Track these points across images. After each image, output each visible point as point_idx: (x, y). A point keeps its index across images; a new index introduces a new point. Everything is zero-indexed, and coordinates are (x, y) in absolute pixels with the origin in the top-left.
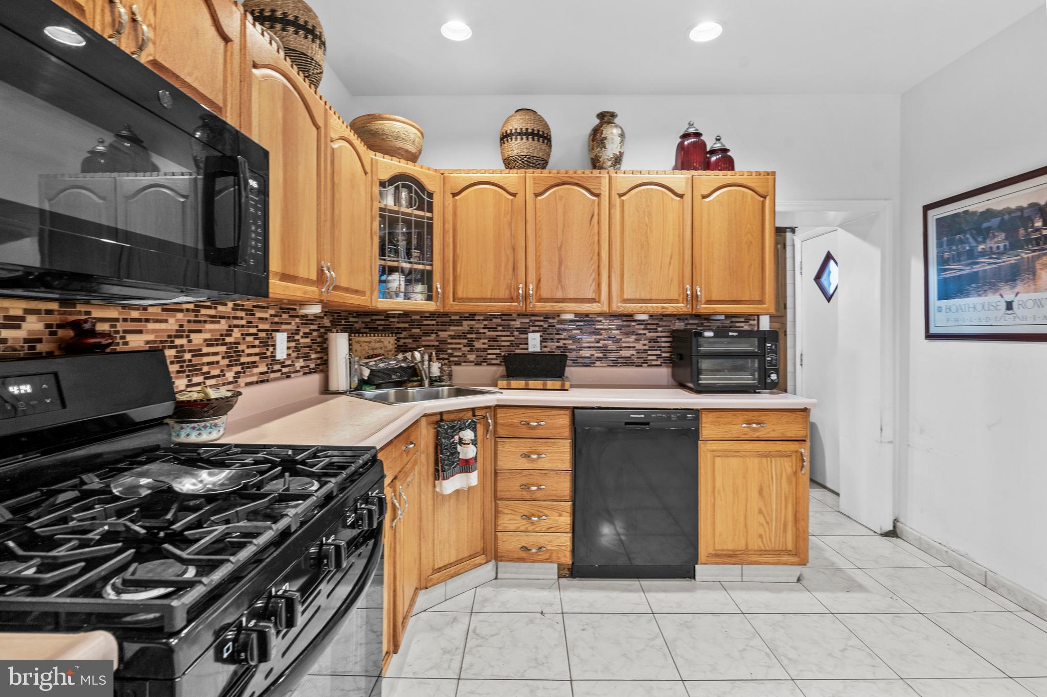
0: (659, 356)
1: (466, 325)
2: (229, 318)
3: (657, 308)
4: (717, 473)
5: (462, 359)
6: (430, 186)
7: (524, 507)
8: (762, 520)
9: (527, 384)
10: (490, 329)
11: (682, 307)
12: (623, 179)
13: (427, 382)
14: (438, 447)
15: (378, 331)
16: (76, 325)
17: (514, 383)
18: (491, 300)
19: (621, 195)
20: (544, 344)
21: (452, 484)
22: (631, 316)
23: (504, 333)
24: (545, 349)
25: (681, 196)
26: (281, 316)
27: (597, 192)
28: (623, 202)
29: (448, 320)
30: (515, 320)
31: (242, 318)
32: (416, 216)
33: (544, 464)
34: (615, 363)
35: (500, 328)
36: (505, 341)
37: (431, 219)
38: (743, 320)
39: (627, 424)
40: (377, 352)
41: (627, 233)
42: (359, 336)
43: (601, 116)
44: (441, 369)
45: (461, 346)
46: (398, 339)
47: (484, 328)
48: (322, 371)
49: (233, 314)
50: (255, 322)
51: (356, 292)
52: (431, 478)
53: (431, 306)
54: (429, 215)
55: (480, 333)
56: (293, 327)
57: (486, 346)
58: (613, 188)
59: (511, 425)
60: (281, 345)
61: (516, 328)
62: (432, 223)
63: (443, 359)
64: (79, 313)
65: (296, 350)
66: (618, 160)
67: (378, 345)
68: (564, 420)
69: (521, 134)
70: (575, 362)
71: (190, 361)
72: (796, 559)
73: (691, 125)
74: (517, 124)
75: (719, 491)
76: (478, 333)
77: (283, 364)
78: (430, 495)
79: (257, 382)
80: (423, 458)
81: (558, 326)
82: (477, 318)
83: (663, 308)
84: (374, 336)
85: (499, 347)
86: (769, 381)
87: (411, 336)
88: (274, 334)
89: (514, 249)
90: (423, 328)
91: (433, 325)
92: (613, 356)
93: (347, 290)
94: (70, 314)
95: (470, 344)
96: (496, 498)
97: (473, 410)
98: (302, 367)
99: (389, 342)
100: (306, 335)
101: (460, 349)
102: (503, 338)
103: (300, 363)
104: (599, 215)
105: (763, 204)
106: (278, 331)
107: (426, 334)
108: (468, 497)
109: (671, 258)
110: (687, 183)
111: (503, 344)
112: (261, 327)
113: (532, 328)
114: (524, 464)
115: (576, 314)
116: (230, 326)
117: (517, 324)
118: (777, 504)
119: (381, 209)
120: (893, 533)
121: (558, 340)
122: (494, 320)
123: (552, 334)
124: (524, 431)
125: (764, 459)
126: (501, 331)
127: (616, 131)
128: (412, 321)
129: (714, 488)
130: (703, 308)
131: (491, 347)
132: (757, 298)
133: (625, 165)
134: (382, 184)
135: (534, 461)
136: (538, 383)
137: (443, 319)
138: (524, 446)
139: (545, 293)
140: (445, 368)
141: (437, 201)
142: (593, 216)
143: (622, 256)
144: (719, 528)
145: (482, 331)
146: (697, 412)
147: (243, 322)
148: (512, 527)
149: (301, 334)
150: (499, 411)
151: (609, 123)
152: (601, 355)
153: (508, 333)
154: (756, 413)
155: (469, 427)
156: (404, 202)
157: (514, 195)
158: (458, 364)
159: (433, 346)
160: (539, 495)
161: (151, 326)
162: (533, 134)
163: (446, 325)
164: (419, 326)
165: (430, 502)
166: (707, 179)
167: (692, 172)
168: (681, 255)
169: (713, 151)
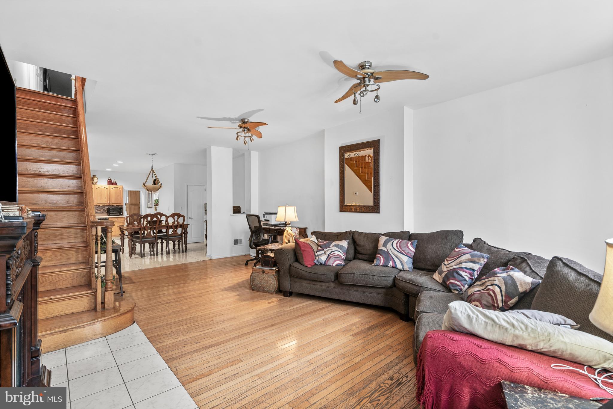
0: (105, 212)
3: (103, 204)
11: (108, 204)
12: (97, 186)
19: (96, 188)
22: (100, 206)
25: (107, 189)
27: (93, 188)
41: (98, 194)
43: (94, 176)
66: (96, 183)
83: (105, 204)
86: (121, 214)
105: (121, 190)
110: (108, 187)
127: (96, 178)
130: (111, 204)
132: (120, 203)
133: (98, 184)
146: (108, 218)
151: (95, 177)
154: (117, 218)
166: (112, 186)
167: (109, 185)
168: (107, 198)
169: (114, 182)
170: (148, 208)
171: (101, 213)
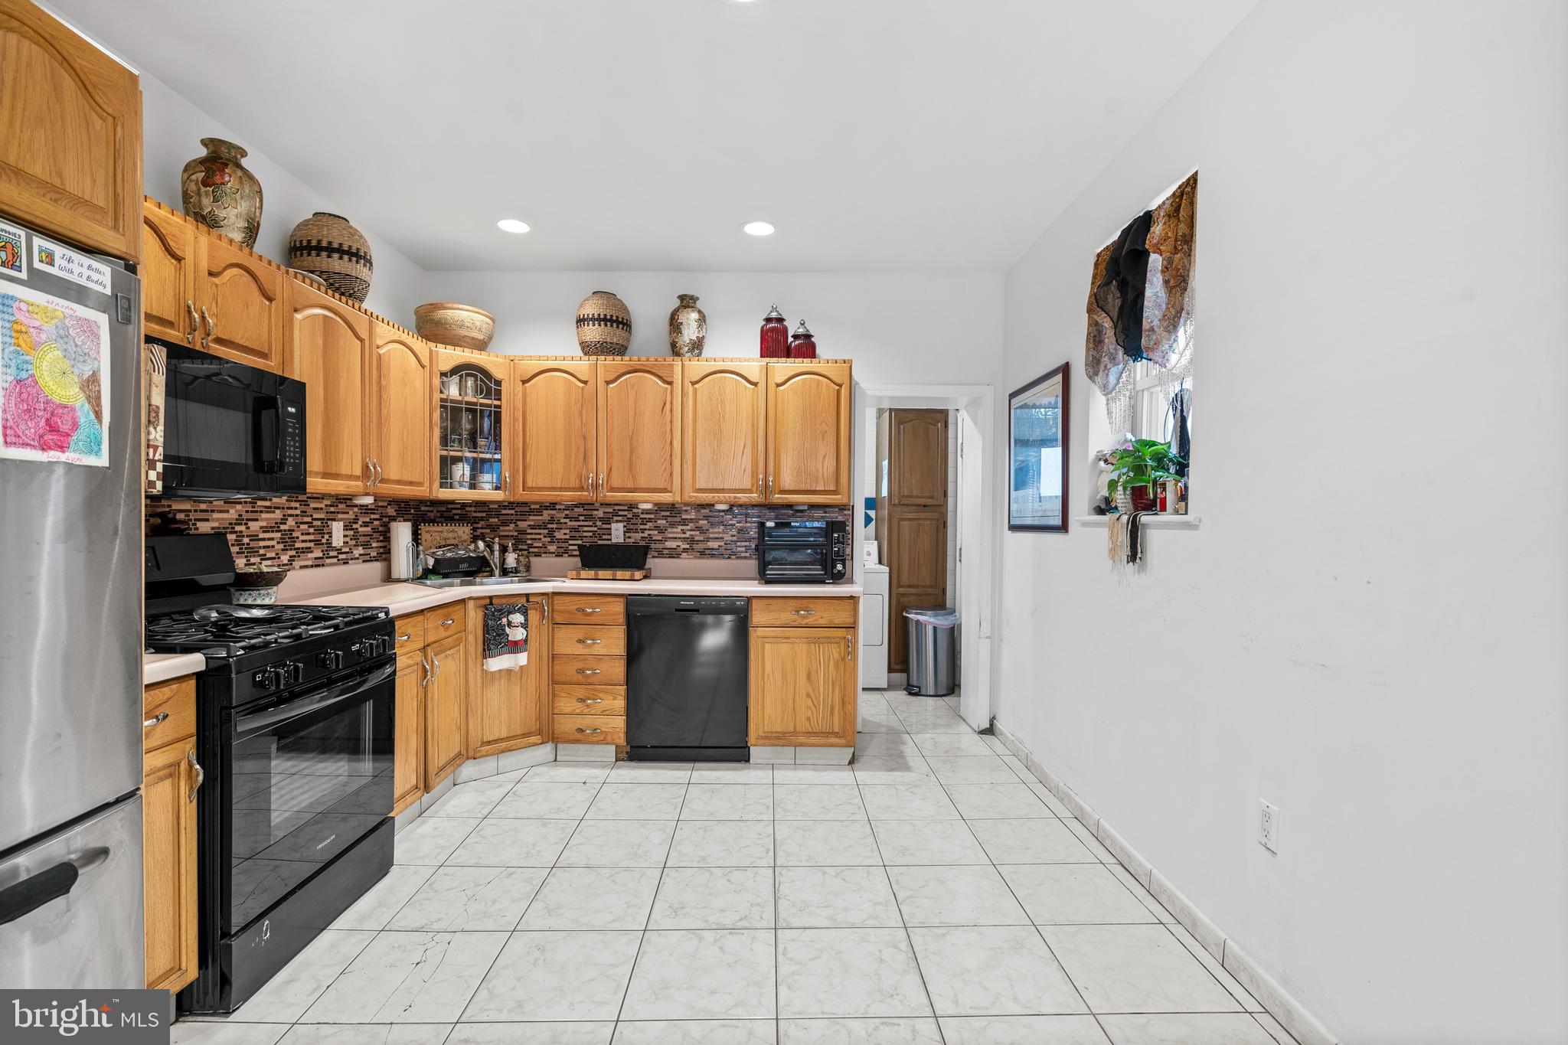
1: (546, 515)
2: (283, 508)
4: (766, 658)
5: (542, 550)
6: (497, 374)
7: (580, 692)
8: (809, 703)
9: (596, 574)
10: (571, 519)
11: (754, 497)
12: (696, 367)
13: (497, 572)
14: (486, 629)
15: (455, 520)
16: (162, 515)
17: (584, 574)
18: (561, 489)
19: (693, 383)
20: (628, 535)
21: (499, 663)
22: (713, 505)
23: (586, 523)
24: (628, 540)
25: (755, 384)
26: (337, 506)
27: (669, 380)
28: (695, 391)
29: (527, 509)
30: (598, 510)
31: (296, 508)
32: (482, 405)
33: (600, 648)
34: (702, 554)
35: (582, 518)
36: (588, 531)
37: (499, 407)
38: (837, 510)
39: (677, 610)
40: (448, 542)
41: (699, 422)
42: (429, 525)
43: (682, 298)
44: (518, 561)
45: (542, 536)
46: (475, 529)
47: (564, 518)
48: (385, 560)
49: (287, 505)
50: (309, 511)
51: (411, 483)
52: (480, 657)
53: (499, 496)
54: (497, 403)
55: (561, 523)
56: (351, 516)
57: (567, 537)
58: (686, 375)
59: (567, 612)
60: (338, 533)
61: (599, 518)
62: (500, 412)
63: (521, 550)
64: (164, 506)
65: (355, 537)
66: (697, 346)
67: (450, 535)
68: (619, 607)
69: (593, 319)
70: (661, 554)
71: (248, 544)
72: (843, 741)
73: (774, 309)
74: (591, 309)
75: (768, 676)
76: (559, 523)
77: (339, 551)
78: (479, 674)
79: (312, 566)
80: (471, 638)
81: (642, 516)
82: (557, 507)
83: (735, 497)
84: (447, 525)
85: (581, 538)
86: (835, 571)
87: (489, 526)
88: (329, 522)
89: (585, 438)
90: (501, 517)
91: (512, 515)
92: (701, 546)
93: (398, 482)
94: (158, 507)
95: (551, 534)
96: (554, 682)
97: (527, 595)
98: (360, 555)
99: (464, 531)
100: (365, 524)
101: (540, 539)
102: (585, 529)
103: (359, 551)
104: (671, 403)
105: (838, 392)
106: (334, 520)
107: (505, 523)
108: (521, 678)
109: (744, 448)
110: (761, 372)
111: (585, 534)
112: (315, 516)
113: (615, 518)
114: (579, 649)
115: (656, 504)
116: (284, 515)
117: (600, 513)
118: (824, 689)
119: (442, 400)
120: (990, 731)
121: (643, 530)
122: (576, 509)
123: (637, 524)
124: (580, 617)
125: (813, 646)
126: (583, 521)
127: (694, 316)
128: (490, 510)
129: (763, 672)
130: (777, 498)
131: (573, 538)
132: (833, 488)
133: (707, 352)
134: (443, 374)
135: (589, 646)
136: (608, 574)
137: (522, 509)
138: (579, 632)
139: (615, 483)
140: (522, 559)
141: (504, 388)
142: (665, 404)
143: (694, 445)
144: (768, 711)
145: (562, 521)
146: (749, 599)
147: (298, 512)
148: (567, 710)
149: (360, 523)
150: (555, 598)
151: (689, 306)
152: (688, 546)
153: (591, 523)
154: (805, 601)
155: (519, 611)
156: (469, 391)
157: (585, 382)
158: (538, 555)
159: (512, 536)
160: (594, 679)
161: (216, 515)
162: (605, 320)
163: (526, 515)
164: (497, 516)
165: (479, 680)
166: (783, 367)
167: (767, 359)
168: (755, 444)
169: (795, 337)
170: (1013, 528)
171: (721, 556)
